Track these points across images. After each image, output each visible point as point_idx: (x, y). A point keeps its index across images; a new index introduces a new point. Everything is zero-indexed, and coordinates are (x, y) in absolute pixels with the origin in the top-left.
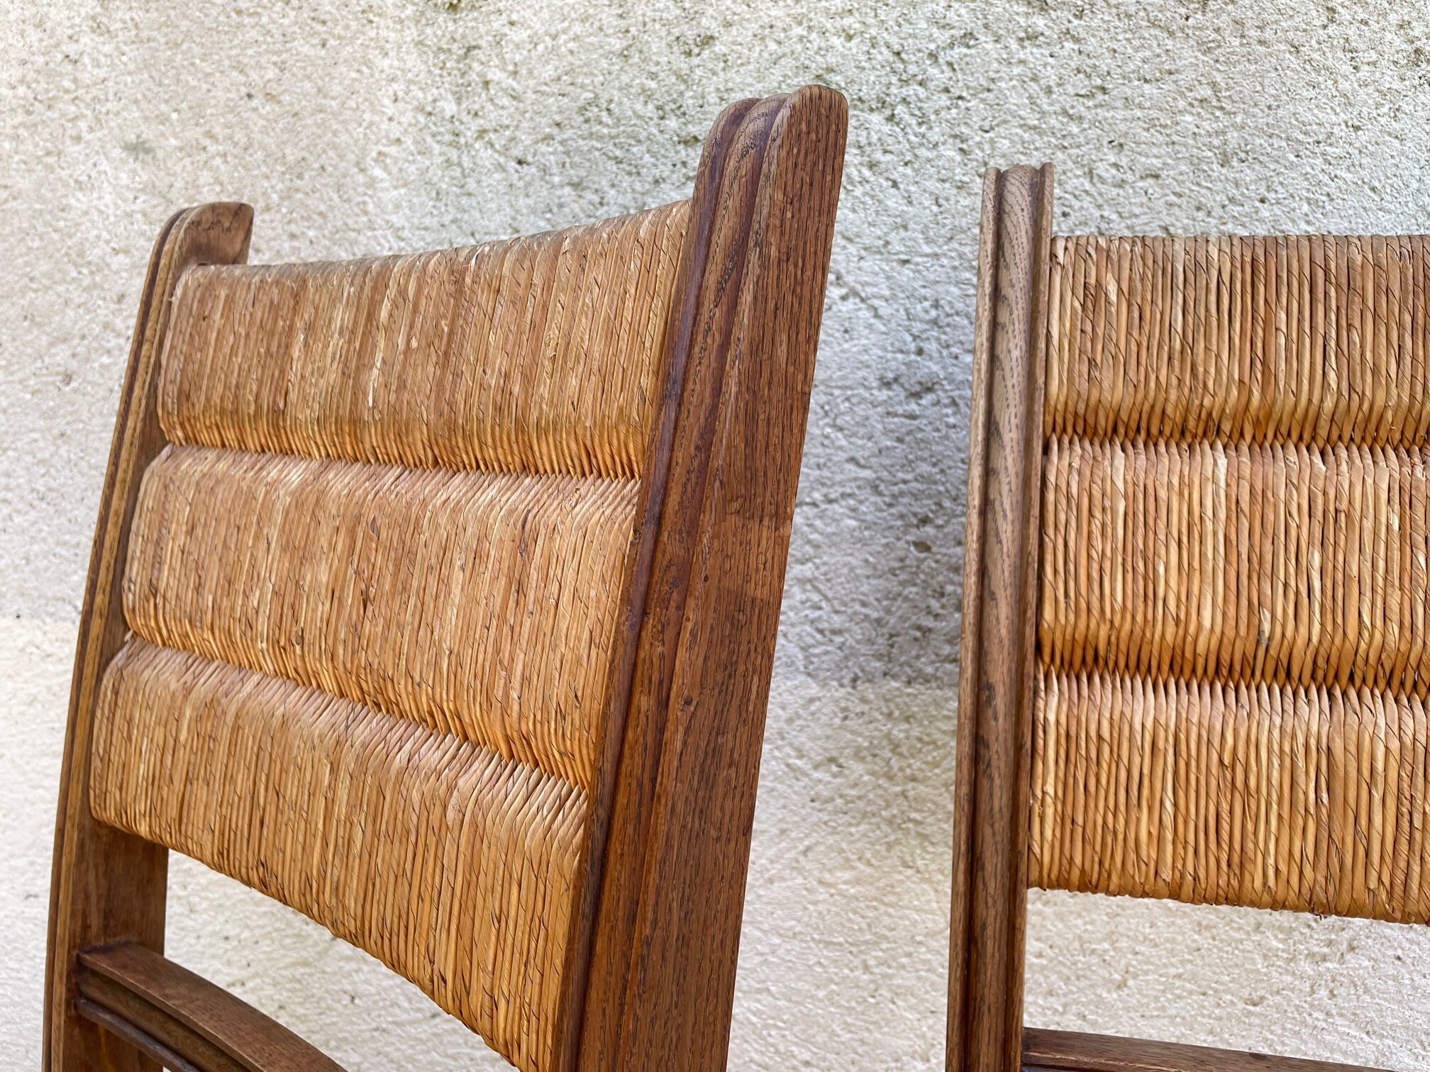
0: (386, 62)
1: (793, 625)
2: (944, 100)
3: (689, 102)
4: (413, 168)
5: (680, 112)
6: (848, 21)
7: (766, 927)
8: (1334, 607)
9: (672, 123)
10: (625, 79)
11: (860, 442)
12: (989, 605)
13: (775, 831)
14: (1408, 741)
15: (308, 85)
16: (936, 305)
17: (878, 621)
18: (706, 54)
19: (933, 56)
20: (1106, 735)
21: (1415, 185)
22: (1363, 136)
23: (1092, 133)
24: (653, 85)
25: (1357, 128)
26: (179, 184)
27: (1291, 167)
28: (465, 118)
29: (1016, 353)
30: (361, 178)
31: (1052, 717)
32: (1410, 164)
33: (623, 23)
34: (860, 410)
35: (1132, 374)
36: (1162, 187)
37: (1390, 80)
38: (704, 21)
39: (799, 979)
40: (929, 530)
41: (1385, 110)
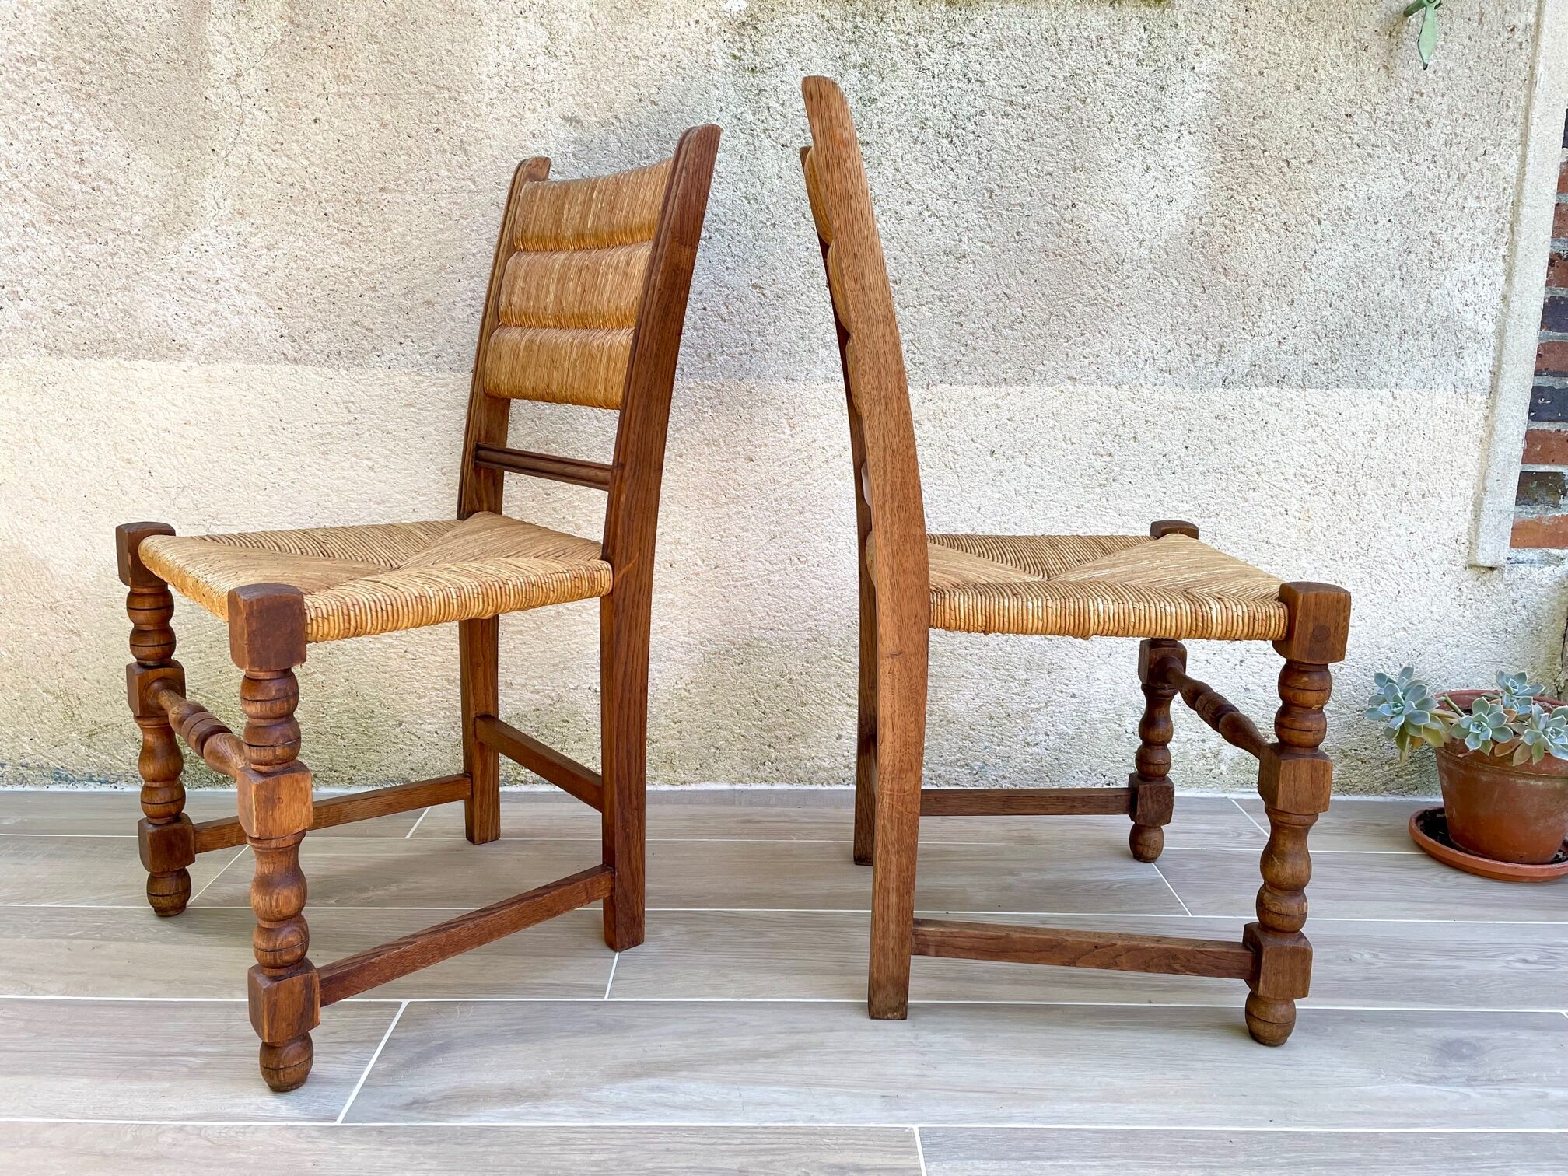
0: (717, 92)
2: (972, 137)
4: (728, 144)
6: (934, 100)
16: (967, 221)
17: (940, 359)
22: (1121, 165)
23: (1028, 156)
26: (597, 140)
28: (757, 123)
34: (935, 265)
40: (962, 317)
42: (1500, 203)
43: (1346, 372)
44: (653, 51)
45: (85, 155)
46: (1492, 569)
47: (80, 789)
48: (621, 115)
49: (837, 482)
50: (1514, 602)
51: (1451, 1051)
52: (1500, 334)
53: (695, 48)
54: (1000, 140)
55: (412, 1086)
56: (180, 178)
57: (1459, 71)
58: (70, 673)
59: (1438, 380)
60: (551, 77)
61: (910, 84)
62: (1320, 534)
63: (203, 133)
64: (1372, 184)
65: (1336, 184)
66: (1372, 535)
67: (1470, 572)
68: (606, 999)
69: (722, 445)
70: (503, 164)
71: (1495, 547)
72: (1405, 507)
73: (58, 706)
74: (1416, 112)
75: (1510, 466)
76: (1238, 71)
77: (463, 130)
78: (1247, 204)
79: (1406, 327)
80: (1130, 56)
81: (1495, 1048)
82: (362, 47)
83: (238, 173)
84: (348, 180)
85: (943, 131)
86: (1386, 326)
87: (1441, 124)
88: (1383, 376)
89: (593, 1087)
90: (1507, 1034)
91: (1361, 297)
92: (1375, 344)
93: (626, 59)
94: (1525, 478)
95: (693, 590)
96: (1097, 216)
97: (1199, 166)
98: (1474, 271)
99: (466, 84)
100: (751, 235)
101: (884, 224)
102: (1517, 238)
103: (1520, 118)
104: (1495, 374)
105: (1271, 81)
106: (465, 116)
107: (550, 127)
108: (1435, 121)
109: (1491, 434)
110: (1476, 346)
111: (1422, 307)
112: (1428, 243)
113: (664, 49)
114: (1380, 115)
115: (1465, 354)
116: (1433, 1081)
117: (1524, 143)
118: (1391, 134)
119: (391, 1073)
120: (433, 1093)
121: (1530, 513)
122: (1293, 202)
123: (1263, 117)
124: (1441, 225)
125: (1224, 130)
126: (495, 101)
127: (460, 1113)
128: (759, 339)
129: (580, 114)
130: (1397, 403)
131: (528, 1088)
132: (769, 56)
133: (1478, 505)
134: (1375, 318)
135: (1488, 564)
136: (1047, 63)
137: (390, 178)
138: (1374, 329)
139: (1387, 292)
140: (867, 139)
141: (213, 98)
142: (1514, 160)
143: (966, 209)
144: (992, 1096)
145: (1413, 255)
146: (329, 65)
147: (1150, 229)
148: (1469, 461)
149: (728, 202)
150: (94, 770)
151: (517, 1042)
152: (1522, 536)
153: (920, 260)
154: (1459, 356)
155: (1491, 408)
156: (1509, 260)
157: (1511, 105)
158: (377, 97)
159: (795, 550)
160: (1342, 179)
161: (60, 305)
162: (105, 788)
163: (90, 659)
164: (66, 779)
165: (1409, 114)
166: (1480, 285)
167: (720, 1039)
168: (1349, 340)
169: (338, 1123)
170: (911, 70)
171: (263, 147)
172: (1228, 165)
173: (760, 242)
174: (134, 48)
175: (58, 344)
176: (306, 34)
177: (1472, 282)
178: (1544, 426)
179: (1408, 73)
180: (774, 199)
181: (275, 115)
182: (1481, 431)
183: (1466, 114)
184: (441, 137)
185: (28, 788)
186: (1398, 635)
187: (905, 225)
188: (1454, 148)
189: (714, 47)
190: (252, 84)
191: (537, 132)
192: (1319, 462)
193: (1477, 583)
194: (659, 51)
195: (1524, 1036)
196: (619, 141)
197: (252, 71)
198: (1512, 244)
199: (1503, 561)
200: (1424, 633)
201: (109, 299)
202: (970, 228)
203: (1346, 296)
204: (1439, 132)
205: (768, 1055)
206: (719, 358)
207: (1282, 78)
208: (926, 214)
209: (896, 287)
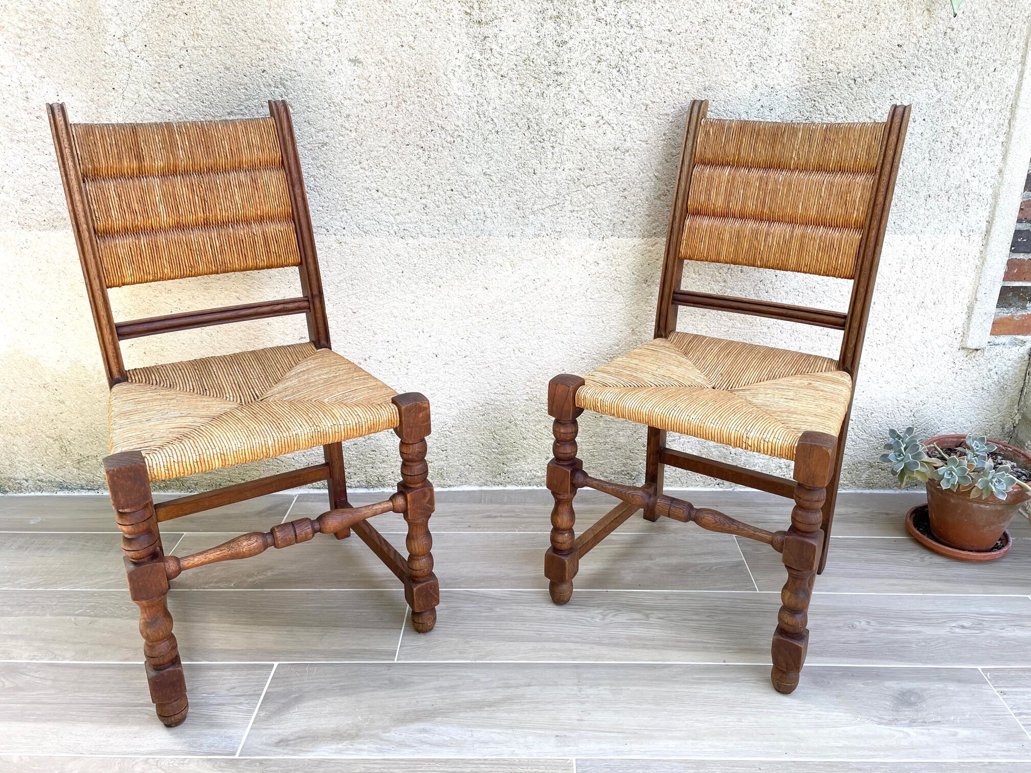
0: (455, 39)
2: (634, 67)
3: (558, 61)
4: (464, 76)
5: (556, 63)
6: (607, 41)
9: (553, 67)
10: (538, 52)
15: (425, 45)
16: (630, 127)
17: (611, 220)
18: (564, 47)
19: (631, 54)
23: (673, 80)
24: (547, 55)
26: (373, 76)
27: (720, 92)
28: (483, 60)
30: (445, 78)
33: (538, 35)
34: (608, 157)
37: (744, 70)
38: (564, 36)
40: (626, 192)
42: (1003, 106)
44: (409, 10)
45: (29, 95)
46: (977, 350)
47: (76, 494)
48: (389, 57)
50: (990, 370)
51: (905, 700)
52: (996, 196)
53: (438, 7)
54: (653, 69)
55: (279, 729)
56: (93, 108)
57: (981, 12)
58: (61, 426)
59: (950, 227)
60: (340, 31)
61: (590, 30)
63: (105, 77)
64: (913, 94)
66: (898, 329)
67: (962, 352)
68: (395, 662)
69: (467, 279)
70: (310, 94)
71: (980, 335)
72: (922, 311)
73: (56, 446)
74: (948, 42)
75: (994, 284)
76: (823, 15)
77: (281, 71)
78: (824, 111)
79: (931, 193)
80: (746, 6)
81: (932, 697)
82: (207, 13)
83: (132, 104)
84: (206, 107)
85: (613, 64)
86: (917, 192)
87: (965, 51)
88: (913, 226)
89: (386, 729)
90: (940, 685)
92: (907, 204)
93: (391, 17)
94: (1004, 290)
95: (451, 371)
97: (792, 84)
98: (981, 154)
99: (281, 37)
100: (481, 140)
101: (573, 130)
102: (1012, 130)
103: (1022, 44)
104: (990, 223)
105: (846, 22)
106: (283, 61)
107: (340, 66)
108: (961, 48)
109: (983, 263)
110: (978, 204)
111: (942, 179)
112: (950, 135)
113: (417, 9)
114: (922, 45)
115: (970, 210)
116: (890, 723)
117: (1023, 63)
118: (929, 58)
119: (268, 718)
120: (292, 734)
121: (1005, 313)
122: (857, 108)
123: (838, 49)
124: (960, 121)
125: (811, 58)
126: (301, 50)
127: (307, 749)
128: (489, 210)
129: (361, 57)
130: (922, 243)
131: (347, 730)
132: (491, 12)
133: (971, 309)
134: (909, 187)
135: (974, 347)
136: (686, 13)
137: (235, 105)
138: (908, 195)
139: (919, 169)
140: (560, 70)
141: (110, 52)
142: (1016, 76)
143: (629, 118)
144: (621, 735)
145: (939, 143)
146: (186, 27)
148: (967, 282)
150: (84, 482)
151: (341, 695)
152: (999, 327)
153: (597, 154)
154: (966, 211)
155: (985, 246)
156: (1006, 145)
157: (1016, 35)
158: (220, 48)
159: (516, 345)
160: (893, 92)
161: (25, 196)
162: (91, 493)
163: (73, 417)
164: (67, 488)
165: (943, 44)
166: (984, 162)
167: (463, 692)
169: (236, 757)
170: (590, 21)
171: (147, 86)
172: (812, 83)
173: (488, 144)
174: (53, 19)
175: (27, 221)
176: (169, 5)
177: (978, 161)
178: (1021, 256)
179: (943, 14)
180: (497, 114)
181: (153, 63)
182: (977, 260)
183: (983, 43)
184: (267, 76)
185: (44, 494)
186: (910, 392)
187: (587, 129)
188: (974, 67)
189: (451, 6)
190: (135, 42)
191: (332, 71)
193: (967, 358)
194: (414, 10)
195: (952, 687)
196: (389, 75)
197: (135, 33)
198: (1008, 134)
199: (984, 344)
200: (928, 391)
201: (56, 191)
202: (632, 131)
204: (963, 56)
205: (490, 704)
206: (463, 222)
207: (853, 20)
208: (601, 122)
209: (581, 173)
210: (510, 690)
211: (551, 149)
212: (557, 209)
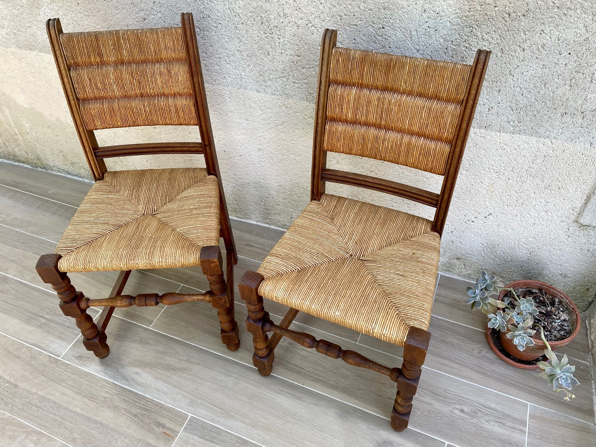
1: (303, 91)
7: (301, 145)
8: (367, 116)
11: (315, 57)
12: (319, 111)
13: (302, 129)
14: (374, 135)
20: (334, 131)
21: (418, 20)
22: (410, 8)
25: (409, 6)
27: (396, 12)
29: (325, 70)
31: (327, 128)
32: (418, 15)
35: (342, 75)
36: (372, 13)
39: (307, 154)
41: (414, 3)
43: (525, 128)
46: (589, 226)
47: (75, 178)
49: (282, 134)
58: (60, 146)
59: (581, 139)
62: (497, 194)
65: (538, 29)
66: (525, 199)
67: (576, 224)
68: (150, 328)
69: (236, 113)
71: (591, 218)
72: (547, 191)
73: (61, 155)
78: (480, 36)
79: (567, 111)
86: (555, 109)
88: (548, 133)
89: (123, 366)
91: (542, 92)
92: (546, 117)
96: (395, 35)
97: (454, 12)
100: (233, 27)
101: (291, 28)
111: (580, 102)
128: (243, 74)
130: (554, 146)
133: (588, 198)
134: (549, 104)
135: (585, 224)
139: (559, 92)
143: (329, 24)
144: (220, 411)
145: (581, 75)
147: (423, 44)
149: (222, 10)
153: (308, 47)
159: (268, 155)
160: (543, 27)
161: (14, 31)
163: (64, 144)
164: (70, 174)
167: (167, 357)
168: (530, 113)
169: (60, 358)
172: (472, 13)
173: (238, 31)
175: (19, 45)
180: (242, 11)
185: (62, 174)
186: (530, 239)
187: (300, 29)
192: (503, 165)
193: (579, 229)
200: (543, 242)
203: (532, 91)
205: (174, 369)
206: (229, 79)
208: (310, 25)
209: (299, 58)
210: (188, 364)
211: (277, 39)
212: (284, 80)
